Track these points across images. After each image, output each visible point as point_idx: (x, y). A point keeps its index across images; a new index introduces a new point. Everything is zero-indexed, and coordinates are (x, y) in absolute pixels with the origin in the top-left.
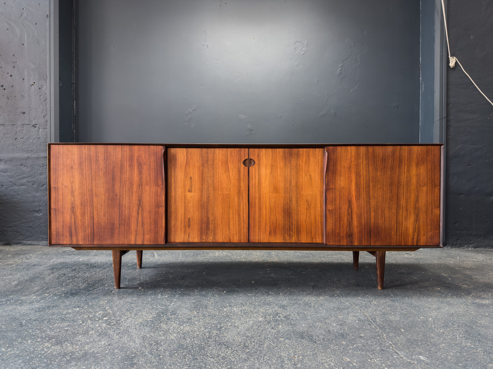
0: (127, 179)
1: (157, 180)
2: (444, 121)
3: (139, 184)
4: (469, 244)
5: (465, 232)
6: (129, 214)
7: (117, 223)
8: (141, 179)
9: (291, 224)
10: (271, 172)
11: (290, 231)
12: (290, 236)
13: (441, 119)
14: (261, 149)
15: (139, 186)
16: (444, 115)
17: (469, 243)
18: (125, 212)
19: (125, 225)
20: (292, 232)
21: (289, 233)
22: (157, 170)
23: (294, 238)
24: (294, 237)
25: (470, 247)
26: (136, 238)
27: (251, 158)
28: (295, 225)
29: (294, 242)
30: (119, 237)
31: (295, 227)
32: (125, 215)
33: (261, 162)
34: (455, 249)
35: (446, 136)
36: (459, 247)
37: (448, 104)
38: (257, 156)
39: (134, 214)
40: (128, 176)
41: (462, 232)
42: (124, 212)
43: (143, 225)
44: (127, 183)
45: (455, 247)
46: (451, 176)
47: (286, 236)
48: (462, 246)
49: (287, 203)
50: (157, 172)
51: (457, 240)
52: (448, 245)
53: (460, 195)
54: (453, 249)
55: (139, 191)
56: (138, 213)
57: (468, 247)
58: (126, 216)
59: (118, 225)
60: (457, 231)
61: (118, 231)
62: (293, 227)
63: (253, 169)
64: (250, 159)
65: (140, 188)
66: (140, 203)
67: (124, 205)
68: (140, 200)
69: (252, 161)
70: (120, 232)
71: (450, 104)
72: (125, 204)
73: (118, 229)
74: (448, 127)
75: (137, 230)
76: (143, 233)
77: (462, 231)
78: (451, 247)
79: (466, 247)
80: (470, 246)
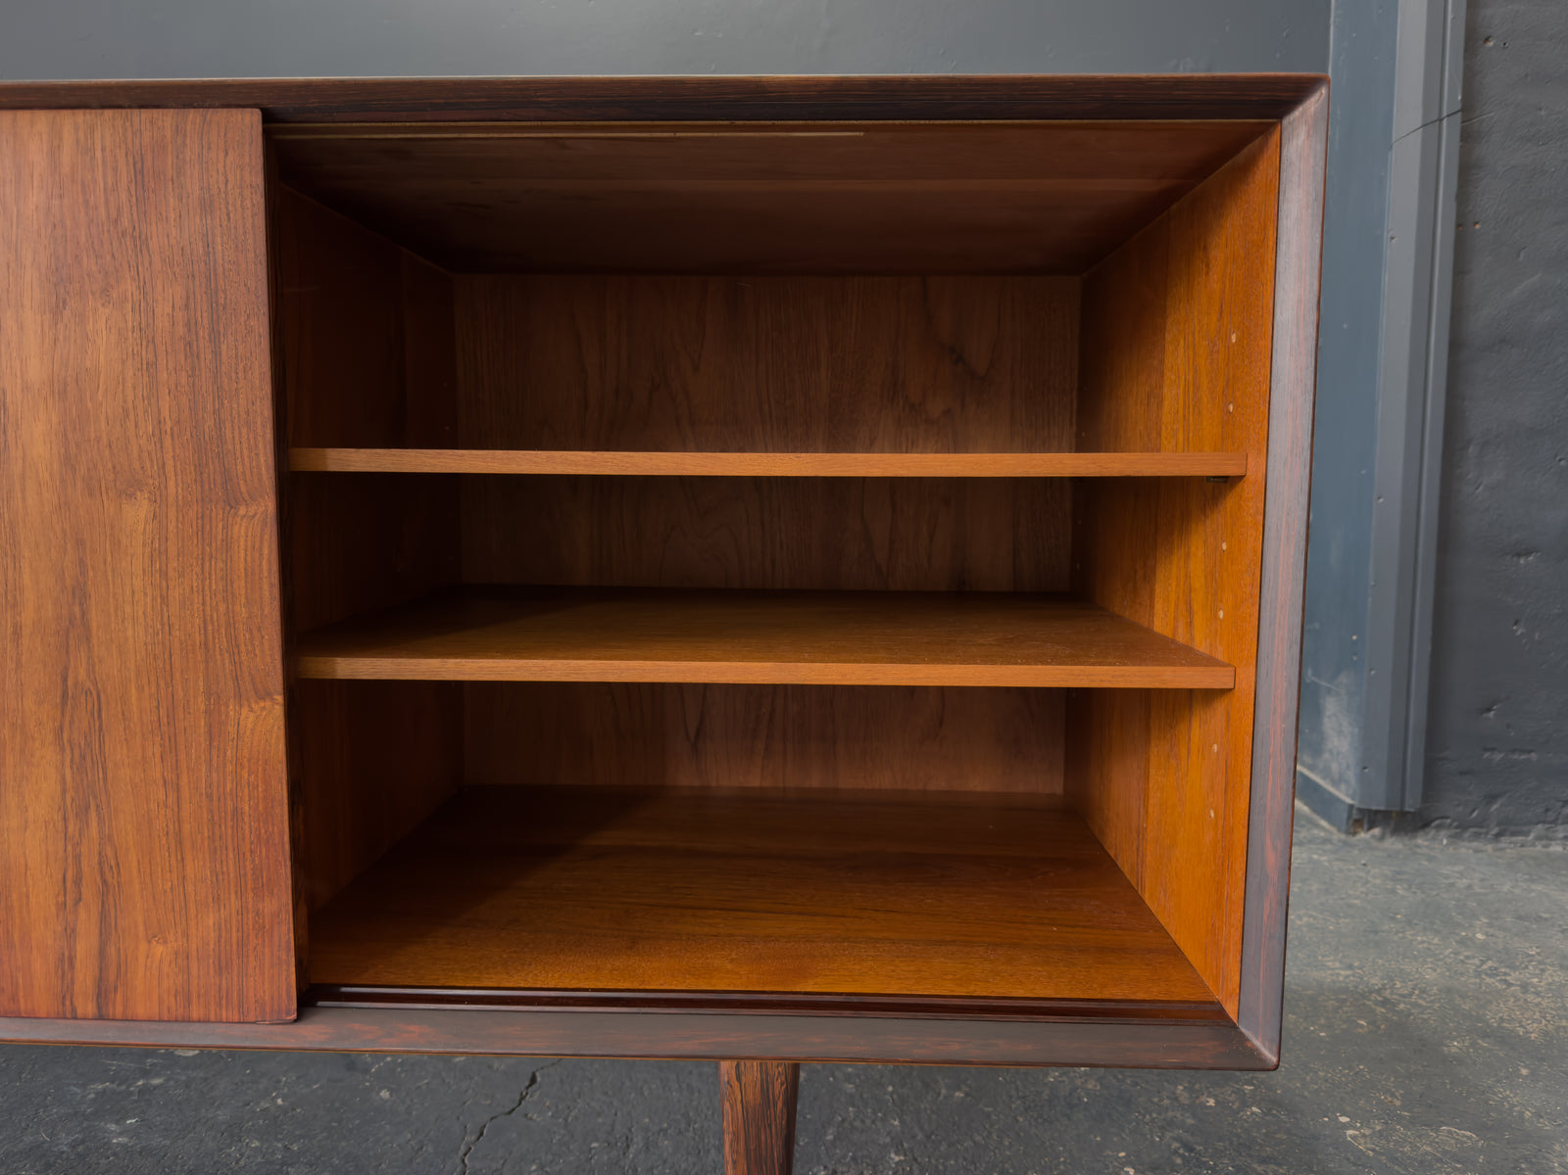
2: (1450, 132)
4: (1554, 822)
5: (1533, 756)
13: (1431, 124)
16: (1452, 97)
17: (1551, 815)
25: (1555, 840)
34: (1477, 851)
35: (1459, 225)
36: (1498, 835)
37: (1474, 39)
41: (1516, 757)
45: (1476, 836)
46: (1471, 450)
48: (1514, 834)
51: (1491, 798)
52: (1439, 827)
53: (1519, 555)
54: (1466, 849)
57: (1547, 838)
60: (1493, 749)
71: (1487, 40)
74: (1467, 171)
77: (1523, 751)
78: (1456, 837)
79: (1539, 838)
80: (1561, 835)
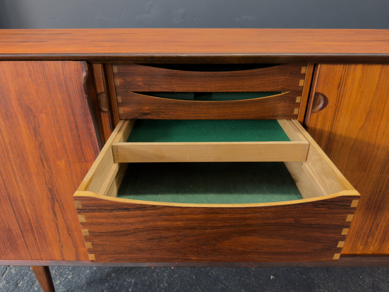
0: (9, 147)
1: (82, 149)
3: (40, 157)
6: (36, 215)
7: (15, 228)
8: (41, 146)
9: (374, 226)
10: (363, 126)
11: (368, 238)
12: (366, 244)
14: (353, 67)
15: (41, 160)
18: (26, 211)
19: (33, 231)
20: (373, 238)
21: (365, 240)
22: (77, 126)
23: (372, 247)
24: (374, 246)
26: (61, 251)
27: (320, 91)
28: (383, 228)
29: (370, 253)
30: (28, 250)
31: (382, 231)
32: (28, 216)
33: (342, 102)
38: (336, 84)
39: (47, 214)
40: (7, 140)
42: (24, 211)
43: (70, 232)
44: (11, 155)
47: (359, 244)
49: (380, 191)
50: (77, 130)
55: (44, 173)
56: (55, 213)
58: (31, 218)
59: (19, 232)
61: (23, 241)
62: (376, 231)
63: (320, 119)
64: (317, 94)
65: (44, 163)
66: (52, 195)
67: (19, 198)
68: (50, 190)
69: (321, 98)
70: (27, 243)
72: (21, 196)
73: (22, 238)
75: (60, 241)
76: (73, 245)
